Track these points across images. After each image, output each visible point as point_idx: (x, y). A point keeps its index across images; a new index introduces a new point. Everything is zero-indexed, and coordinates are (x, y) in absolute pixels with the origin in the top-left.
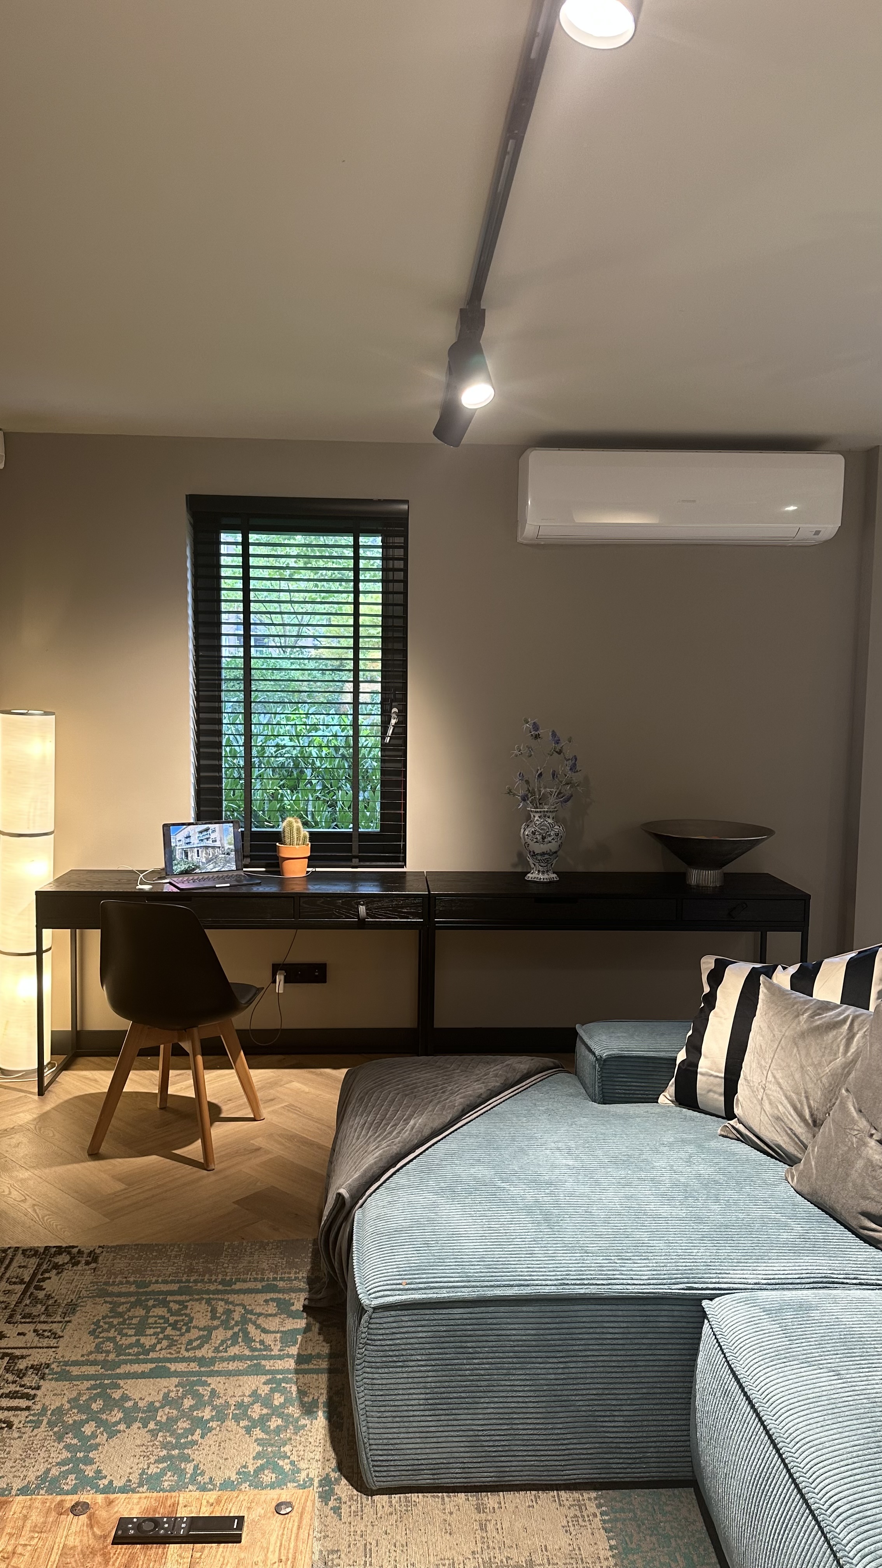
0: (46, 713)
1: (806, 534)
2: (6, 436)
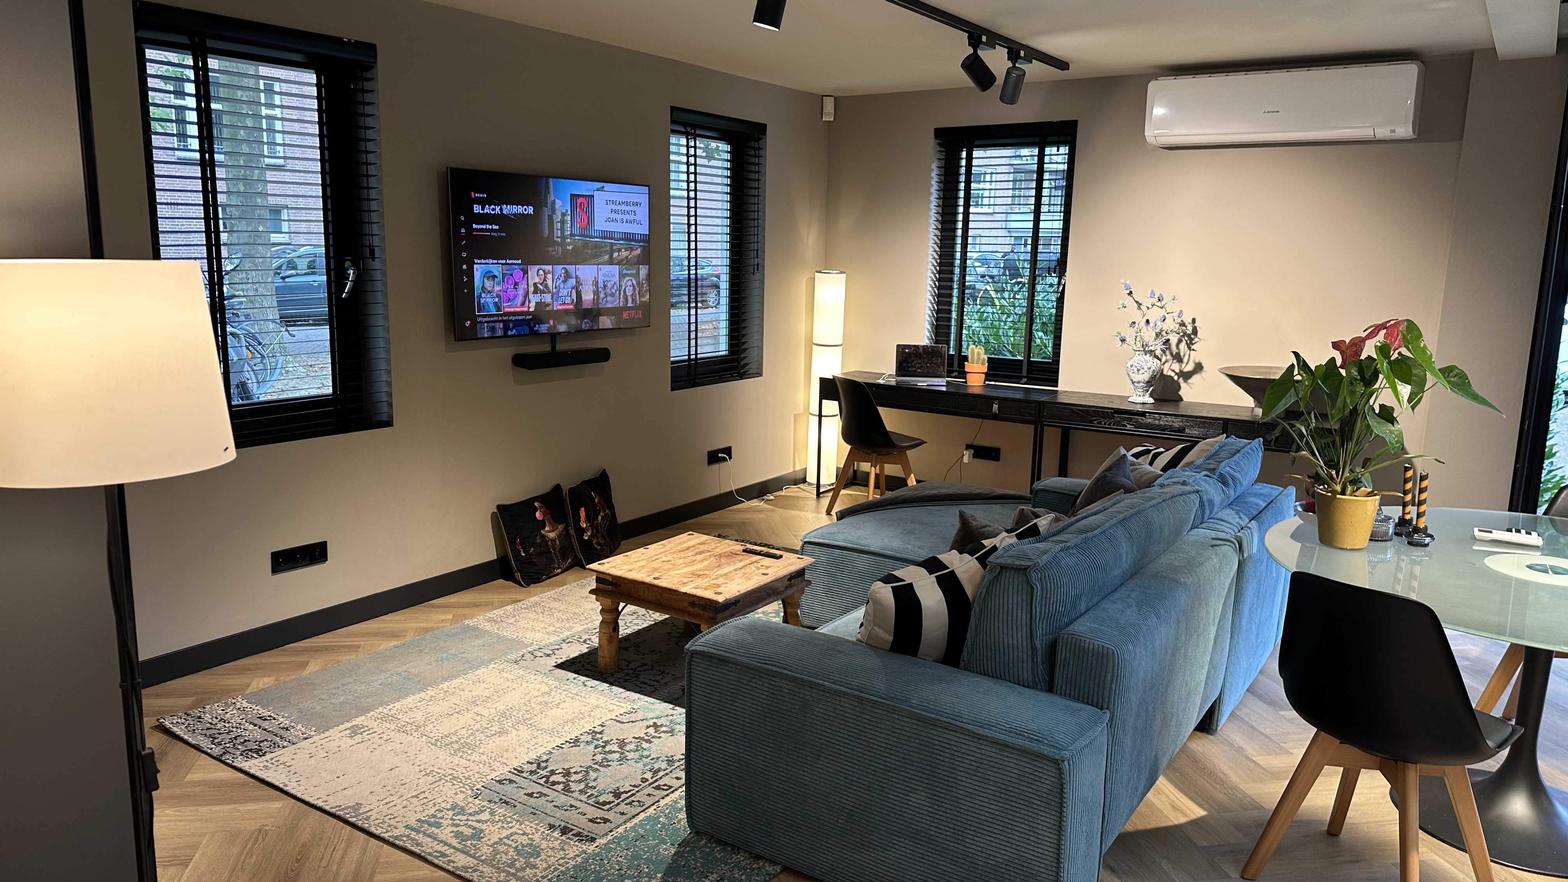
0: (842, 273)
1: (1382, 133)
2: (836, 99)
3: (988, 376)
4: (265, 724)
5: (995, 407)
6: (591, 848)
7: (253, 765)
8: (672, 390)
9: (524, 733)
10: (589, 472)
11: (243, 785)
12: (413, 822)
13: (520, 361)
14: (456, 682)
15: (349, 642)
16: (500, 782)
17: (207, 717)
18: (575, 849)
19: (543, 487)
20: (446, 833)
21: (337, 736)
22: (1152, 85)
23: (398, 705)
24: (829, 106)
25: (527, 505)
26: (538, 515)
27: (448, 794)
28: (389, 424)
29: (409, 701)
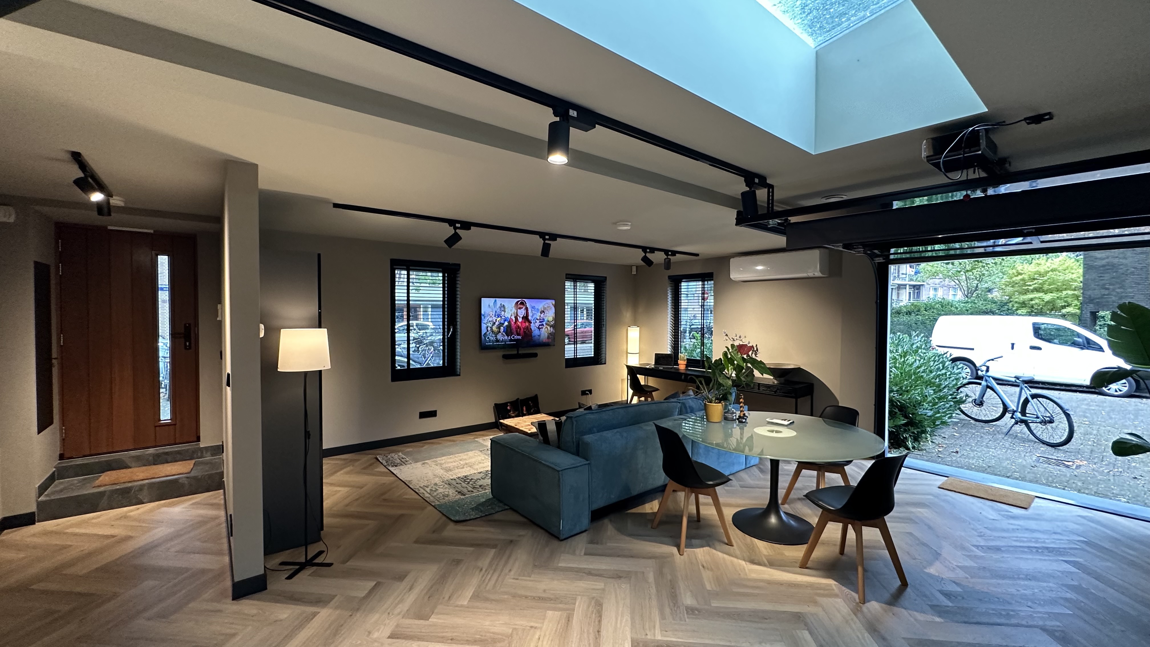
0: (638, 327)
1: (811, 275)
2: (637, 267)
3: (687, 366)
4: (403, 460)
5: (683, 377)
6: (462, 497)
7: (392, 469)
8: (566, 367)
9: (469, 468)
10: (530, 394)
11: (387, 473)
12: (422, 486)
13: (505, 357)
14: (460, 454)
15: (440, 442)
16: (452, 480)
17: (389, 457)
18: (459, 496)
19: (513, 398)
20: (428, 490)
21: (419, 464)
22: (732, 260)
23: (440, 459)
24: (634, 269)
25: (505, 404)
26: (508, 408)
27: (437, 480)
28: (459, 375)
29: (443, 458)
